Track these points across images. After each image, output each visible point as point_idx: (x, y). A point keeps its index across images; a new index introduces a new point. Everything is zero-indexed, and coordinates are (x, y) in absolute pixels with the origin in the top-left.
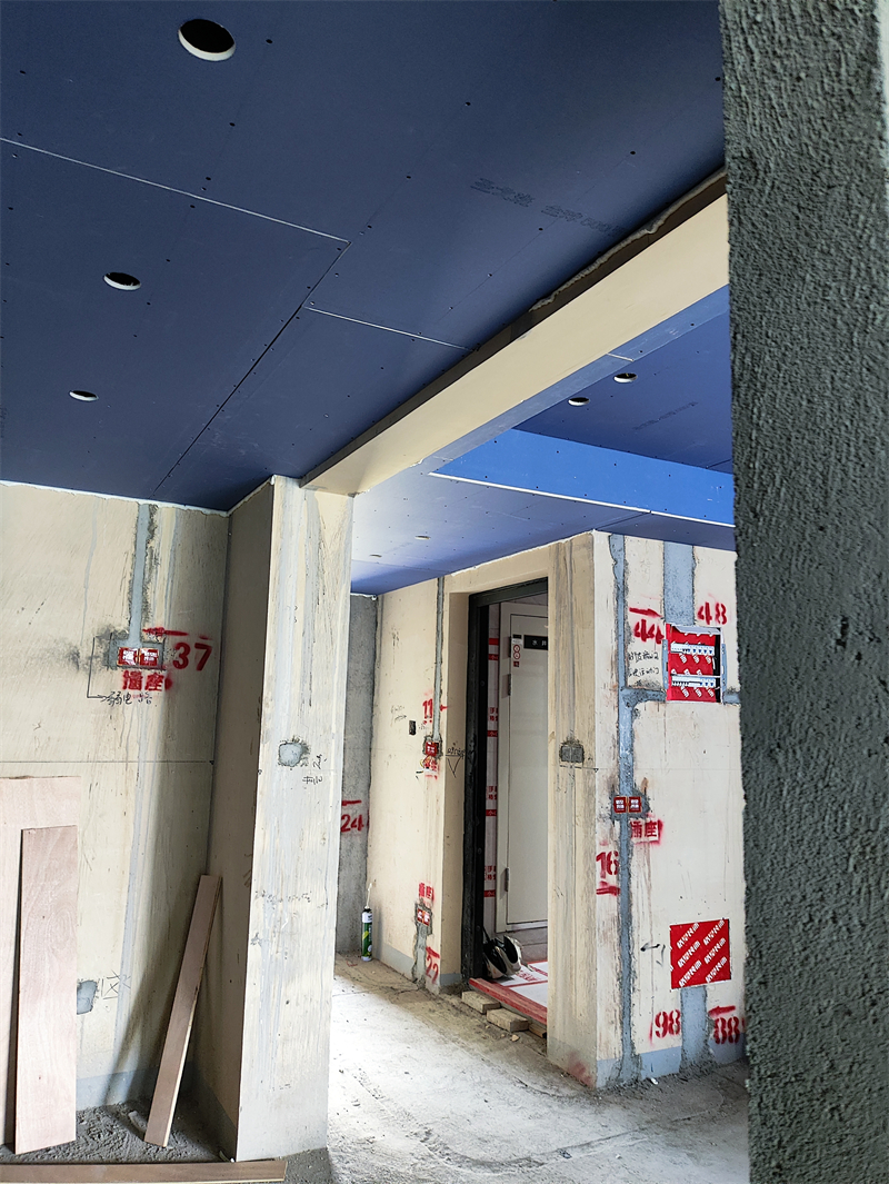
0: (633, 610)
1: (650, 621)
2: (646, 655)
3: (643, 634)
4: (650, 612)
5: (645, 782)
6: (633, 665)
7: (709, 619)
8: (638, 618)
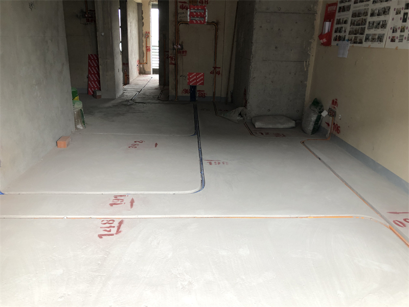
0: (180, 2)
1: (184, 5)
2: (183, 13)
3: (182, 8)
4: (185, 2)
5: (182, 42)
6: (179, 16)
7: (202, 3)
8: (181, 4)
